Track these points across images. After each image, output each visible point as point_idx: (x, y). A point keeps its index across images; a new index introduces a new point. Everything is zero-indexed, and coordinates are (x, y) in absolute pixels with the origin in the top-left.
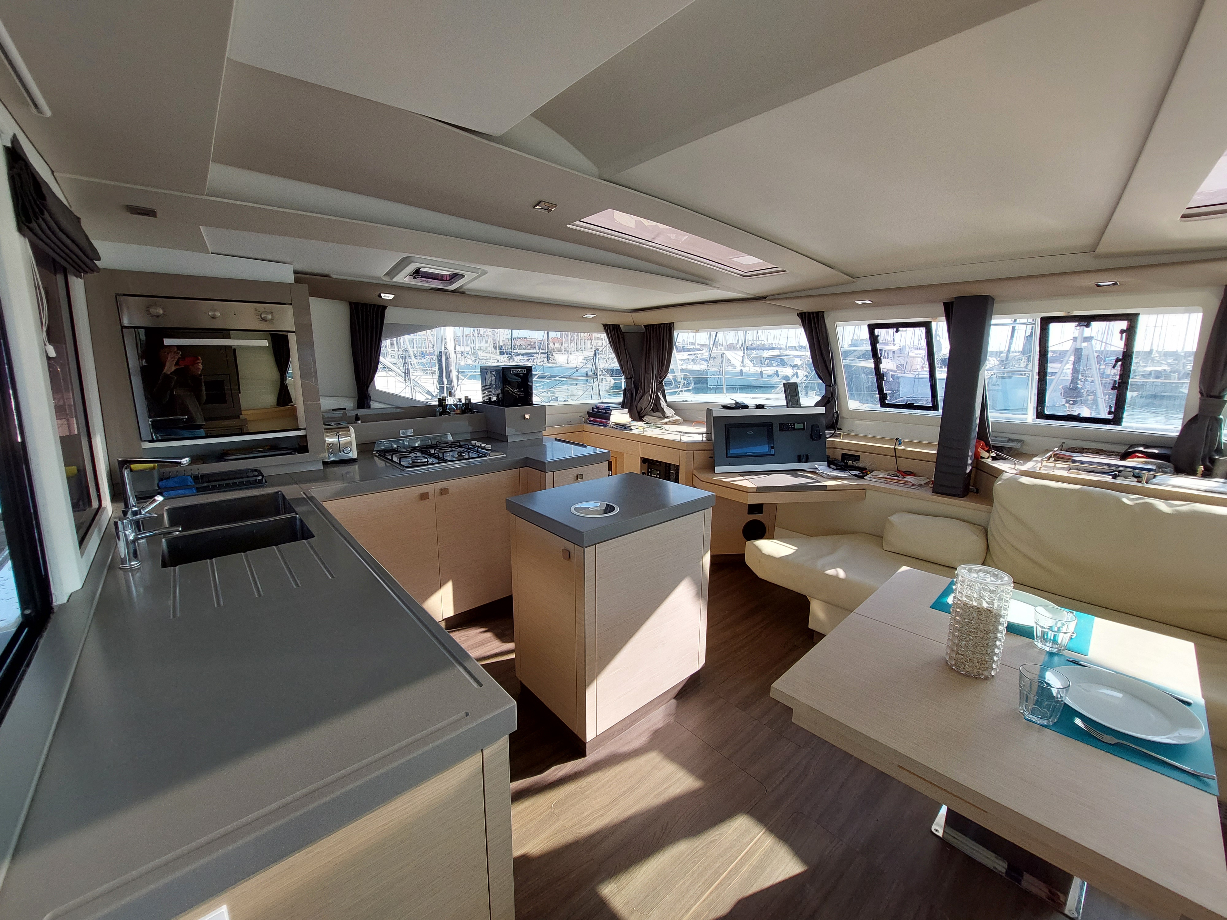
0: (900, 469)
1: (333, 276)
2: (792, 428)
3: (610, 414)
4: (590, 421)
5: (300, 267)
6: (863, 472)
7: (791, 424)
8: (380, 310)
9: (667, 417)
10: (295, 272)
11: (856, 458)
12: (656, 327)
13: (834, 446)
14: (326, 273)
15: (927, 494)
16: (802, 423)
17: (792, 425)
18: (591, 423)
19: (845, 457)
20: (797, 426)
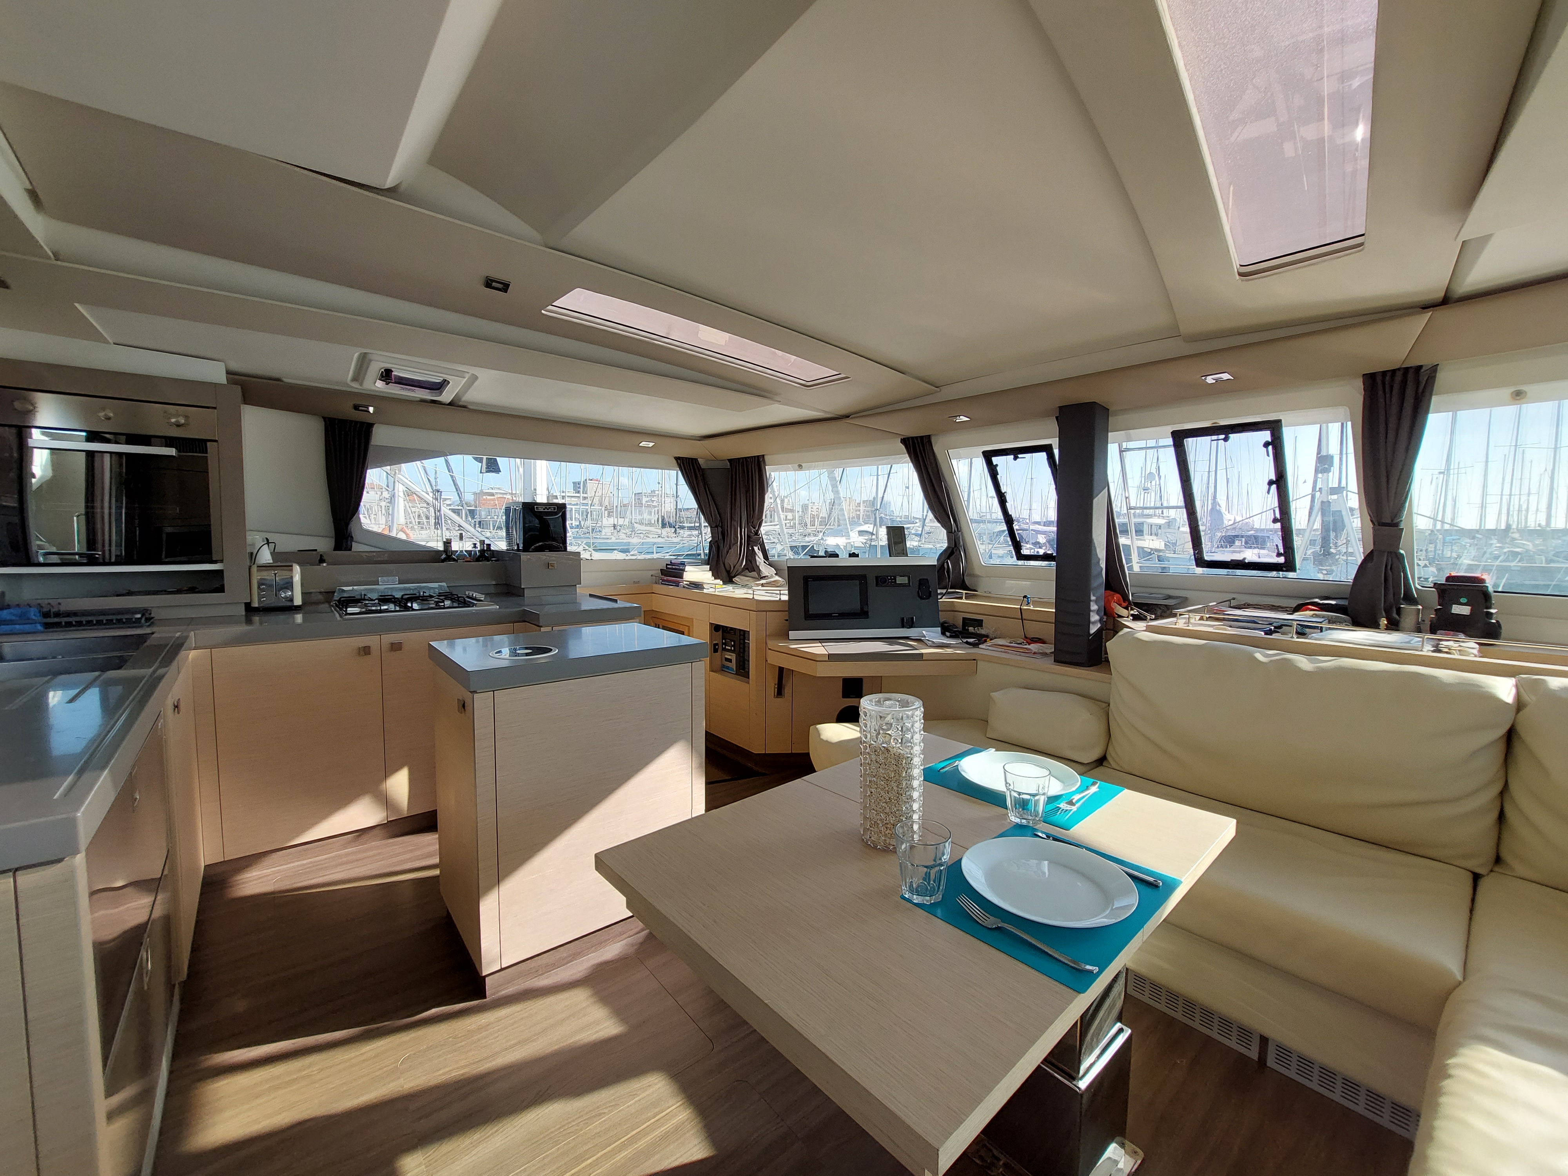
0: (1028, 636)
1: (285, 380)
2: (892, 582)
3: (684, 570)
4: (663, 580)
5: (235, 366)
6: (982, 639)
7: (891, 577)
8: (365, 430)
9: (765, 577)
10: (228, 372)
11: (979, 623)
12: (743, 462)
13: (952, 609)
14: (277, 376)
15: (1048, 664)
16: (907, 576)
17: (893, 579)
18: (665, 583)
19: (967, 622)
20: (900, 580)
